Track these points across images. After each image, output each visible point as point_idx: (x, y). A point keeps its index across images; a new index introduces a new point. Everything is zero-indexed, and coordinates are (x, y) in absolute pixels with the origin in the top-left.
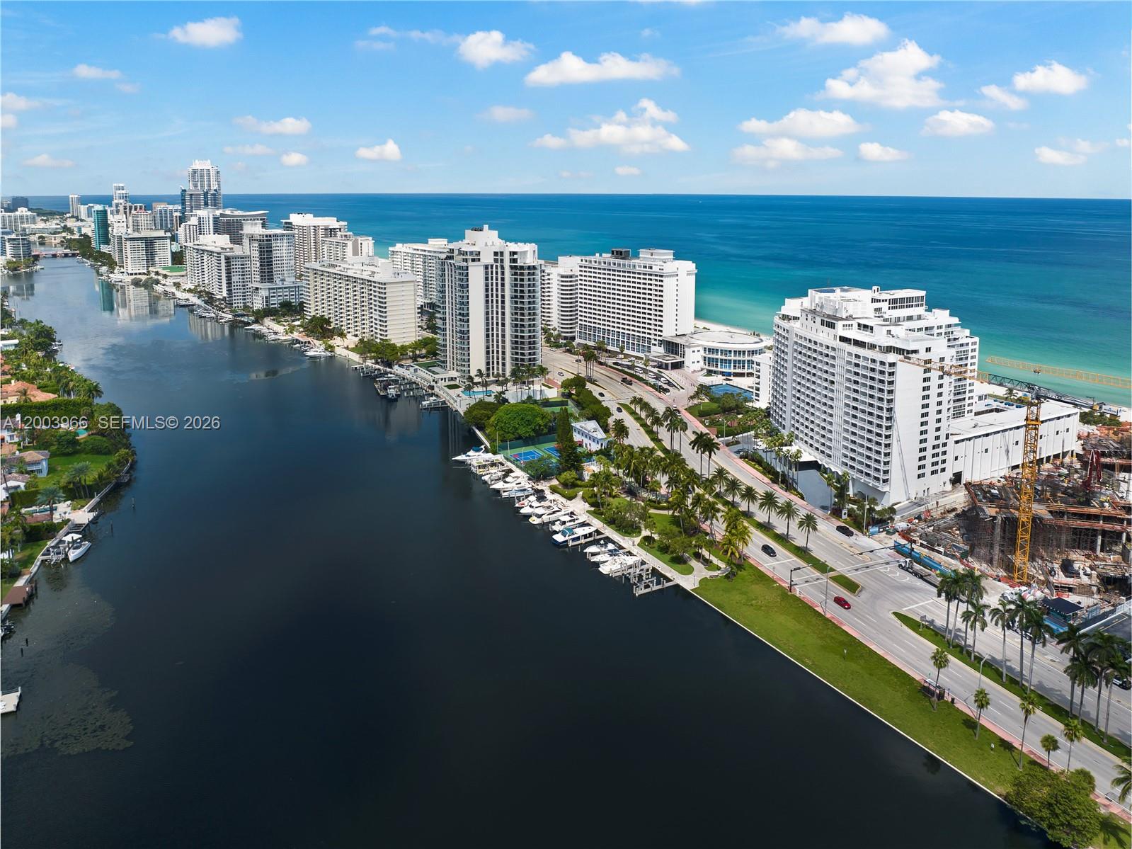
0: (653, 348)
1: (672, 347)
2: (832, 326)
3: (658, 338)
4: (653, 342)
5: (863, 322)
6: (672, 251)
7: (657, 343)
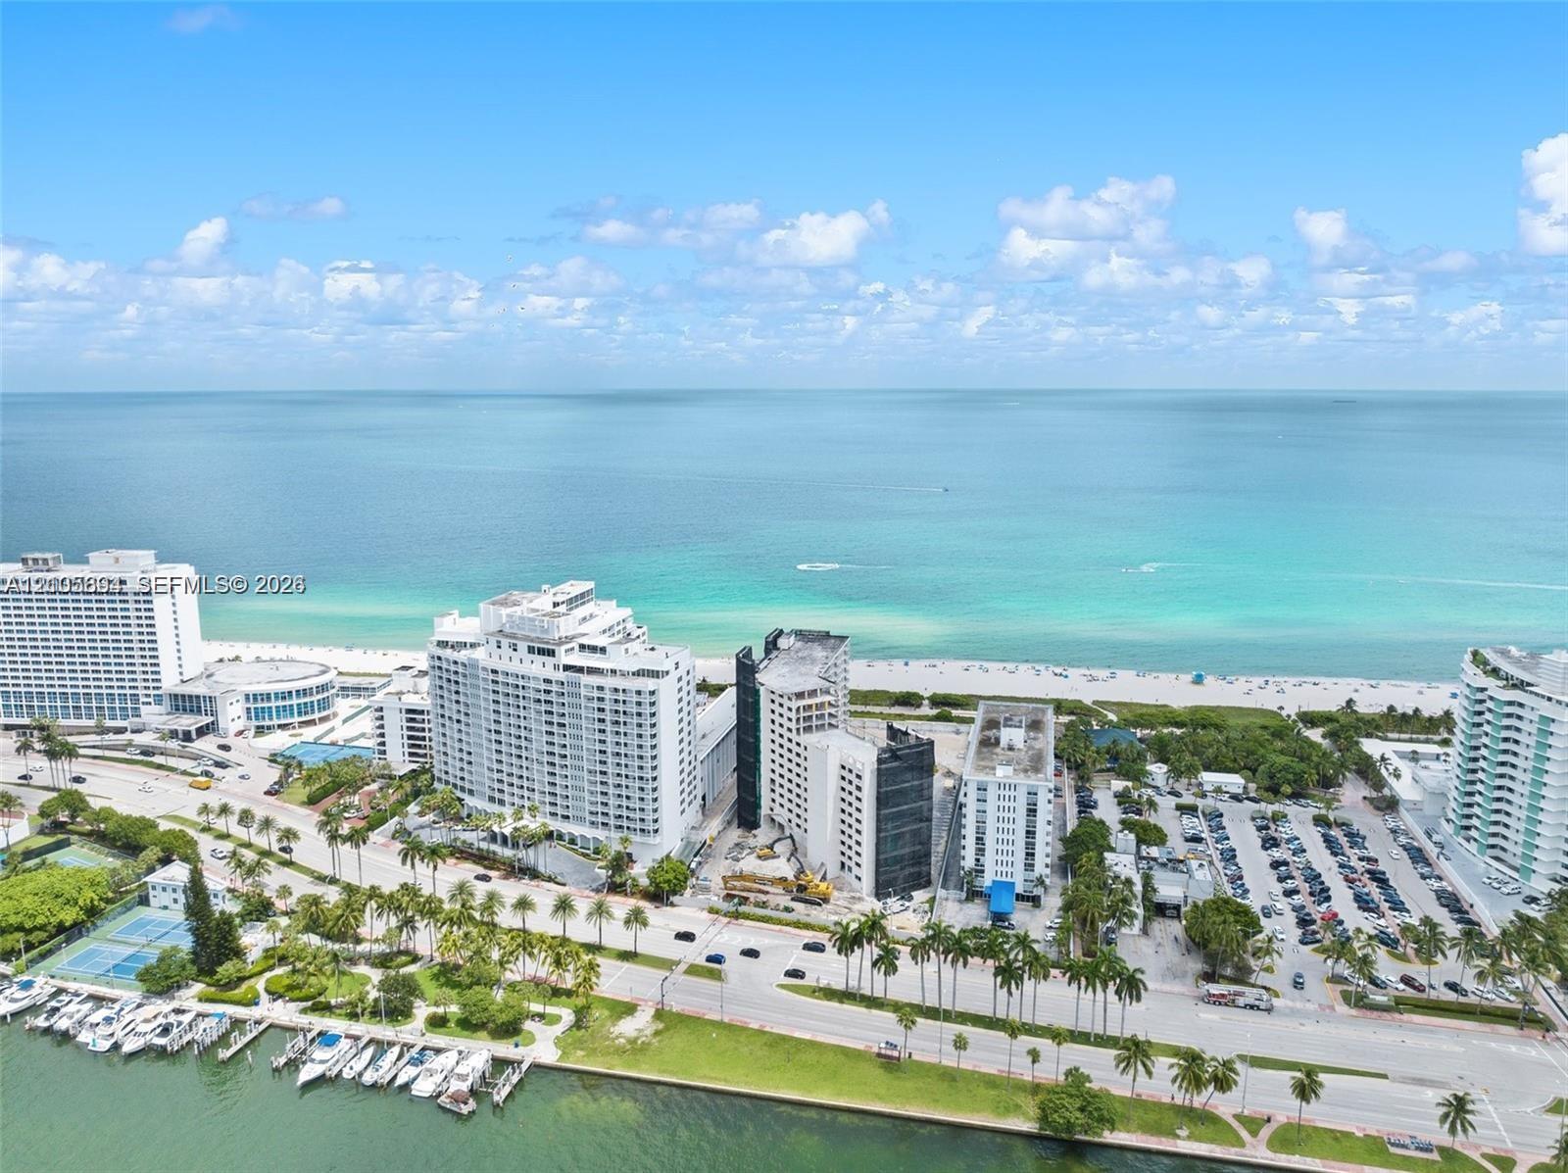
0: (144, 709)
1: (184, 703)
2: (551, 653)
3: (152, 692)
4: (143, 699)
5: (585, 641)
6: (153, 552)
7: (151, 700)
